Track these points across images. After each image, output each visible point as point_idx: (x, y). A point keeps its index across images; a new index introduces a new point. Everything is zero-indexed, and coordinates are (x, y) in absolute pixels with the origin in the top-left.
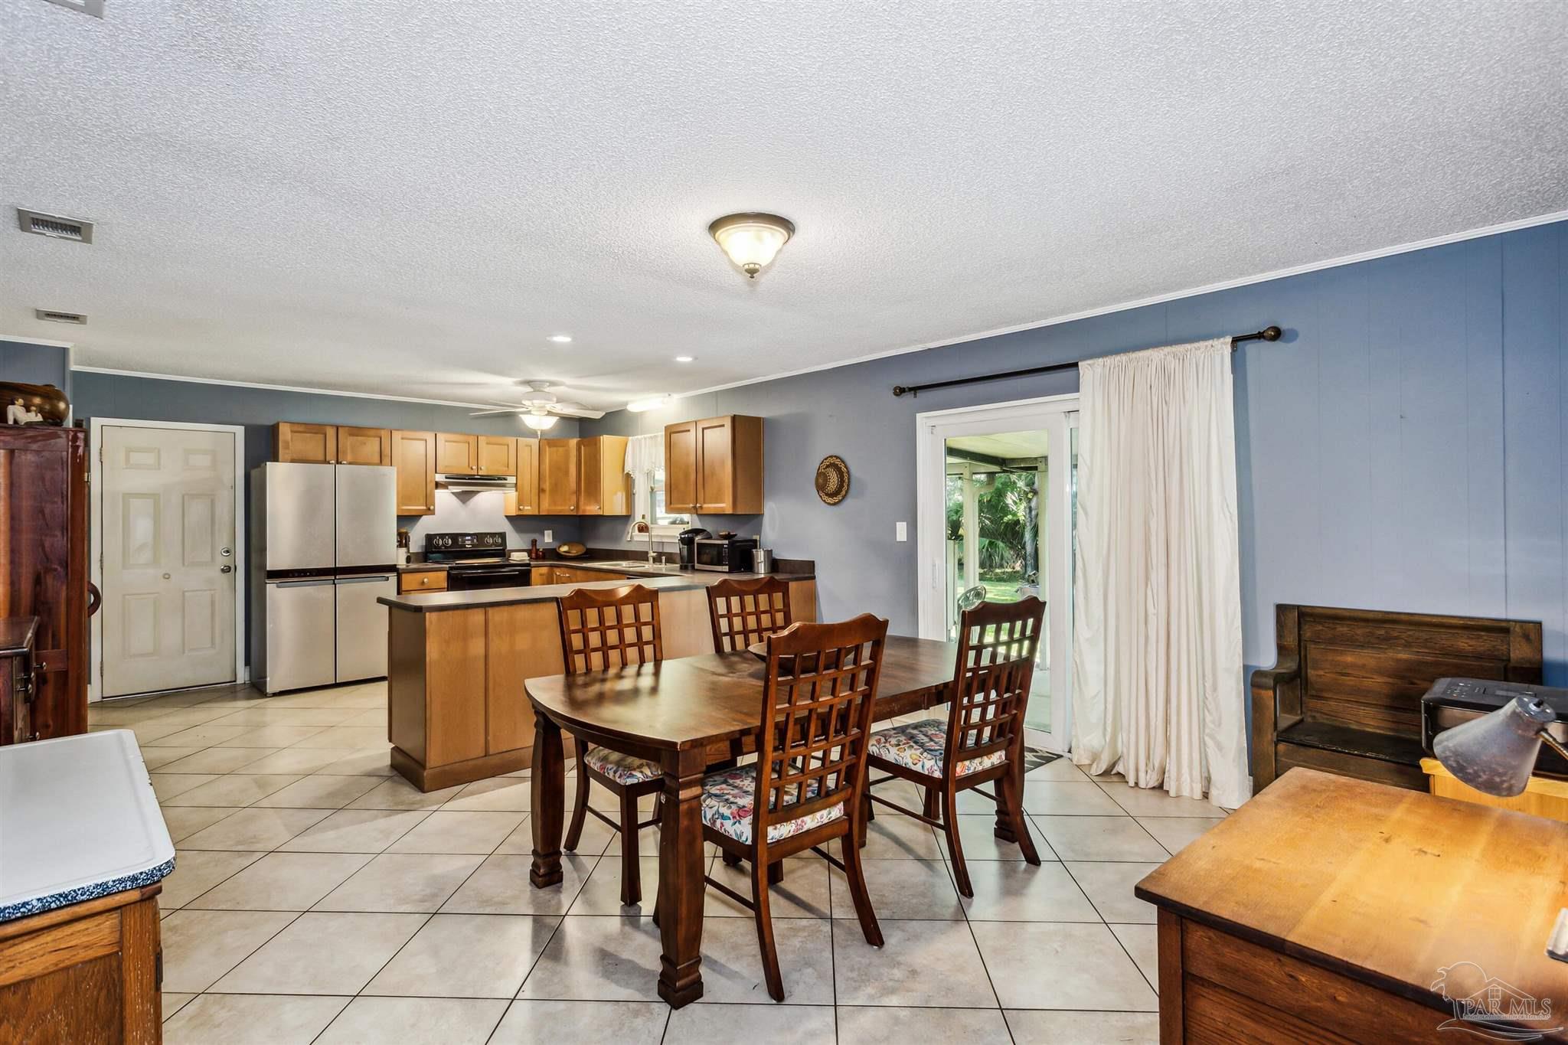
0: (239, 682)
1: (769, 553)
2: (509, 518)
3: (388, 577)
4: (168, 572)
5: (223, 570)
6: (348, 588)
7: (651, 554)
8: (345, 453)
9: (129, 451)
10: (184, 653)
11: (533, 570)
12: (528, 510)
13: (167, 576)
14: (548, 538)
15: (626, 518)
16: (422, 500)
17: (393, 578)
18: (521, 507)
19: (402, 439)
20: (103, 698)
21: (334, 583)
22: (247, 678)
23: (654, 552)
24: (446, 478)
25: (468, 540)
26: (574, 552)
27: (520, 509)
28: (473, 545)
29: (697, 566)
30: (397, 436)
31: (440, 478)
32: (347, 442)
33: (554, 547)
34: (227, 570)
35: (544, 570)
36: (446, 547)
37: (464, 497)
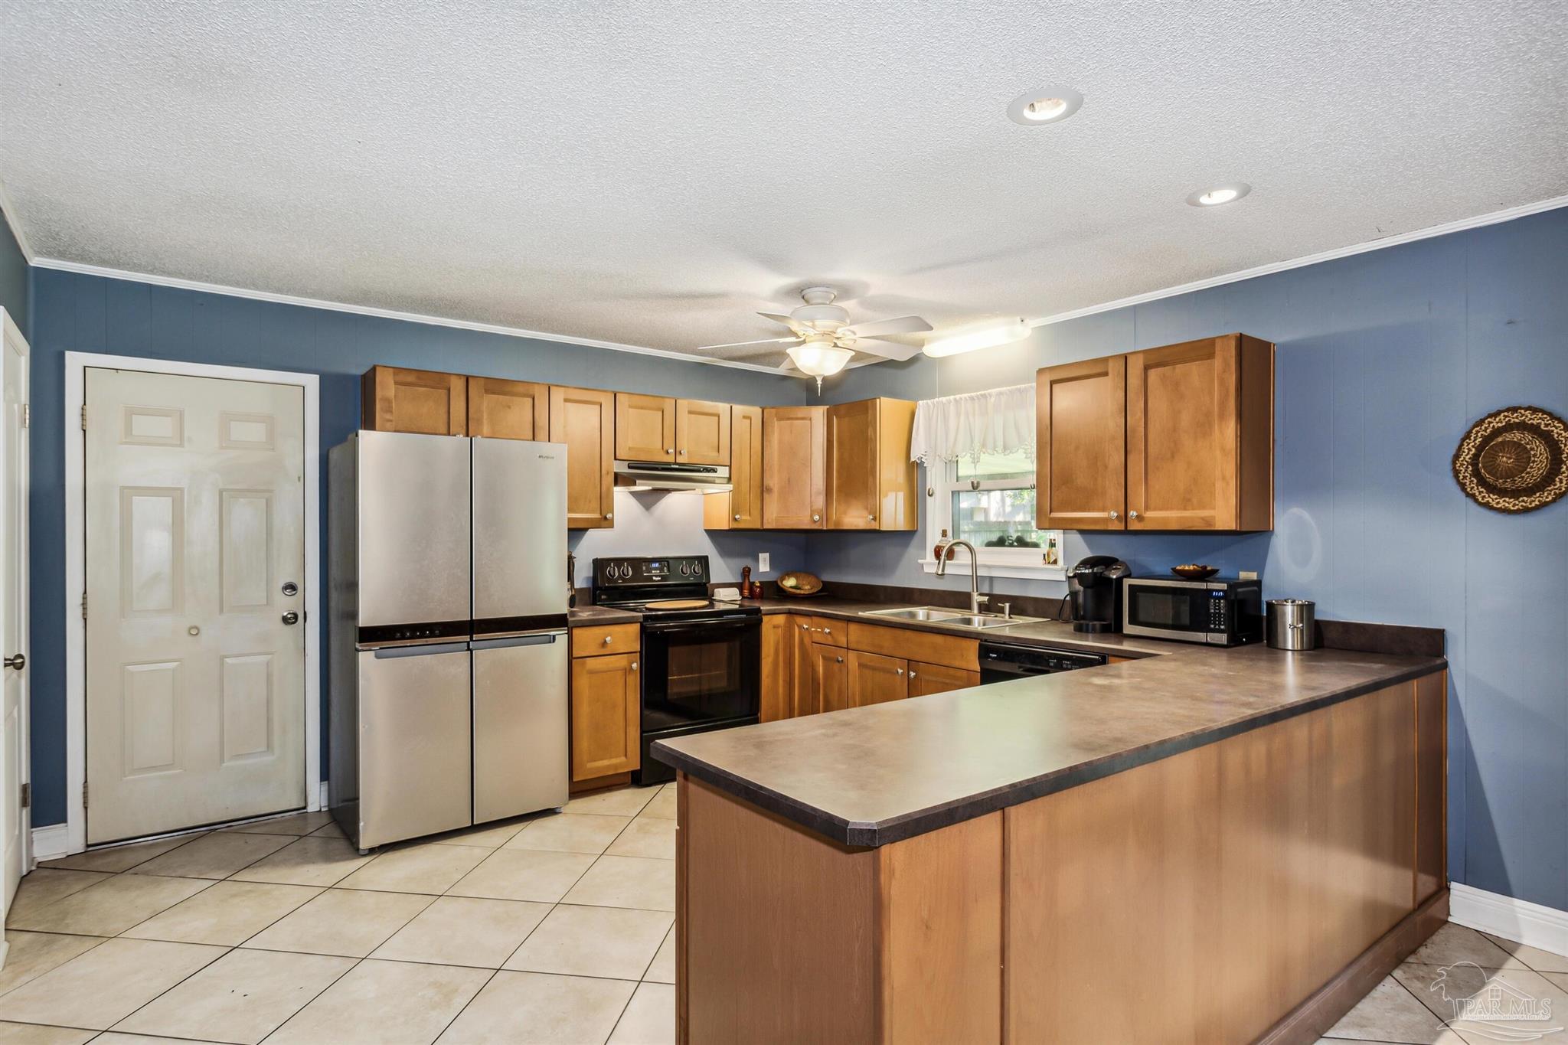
0: (311, 809)
1: (1307, 610)
2: (712, 534)
3: (554, 636)
4: (193, 624)
5: (285, 620)
6: (492, 656)
7: (977, 598)
8: (479, 421)
9: (130, 413)
10: (222, 760)
11: (765, 619)
12: (747, 521)
13: (194, 631)
14: (764, 565)
15: (905, 537)
16: (596, 504)
17: (561, 636)
18: (737, 517)
19: (566, 400)
20: (88, 846)
21: (469, 649)
22: (324, 803)
23: (981, 594)
24: (629, 467)
25: (656, 569)
26: (807, 589)
27: (735, 520)
28: (664, 578)
29: (1128, 629)
30: (558, 395)
31: (622, 468)
32: (484, 403)
33: (774, 580)
34: (290, 620)
35: (780, 619)
36: (624, 580)
37: (648, 500)
